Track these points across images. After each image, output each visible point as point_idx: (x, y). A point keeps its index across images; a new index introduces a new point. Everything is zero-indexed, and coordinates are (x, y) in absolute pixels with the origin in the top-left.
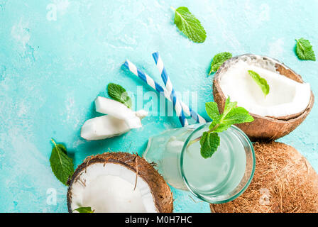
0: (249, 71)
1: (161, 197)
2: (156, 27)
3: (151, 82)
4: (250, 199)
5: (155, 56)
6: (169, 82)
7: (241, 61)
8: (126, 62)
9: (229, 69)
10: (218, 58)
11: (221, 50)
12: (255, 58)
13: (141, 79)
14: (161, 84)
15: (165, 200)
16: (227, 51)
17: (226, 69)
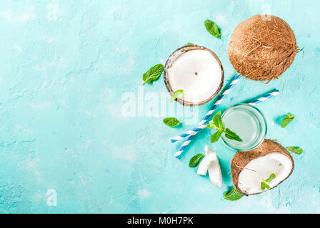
1: (260, 152)
3: (187, 143)
5: (173, 141)
6: (187, 133)
8: (176, 157)
13: (185, 148)
14: (188, 137)
15: (261, 150)
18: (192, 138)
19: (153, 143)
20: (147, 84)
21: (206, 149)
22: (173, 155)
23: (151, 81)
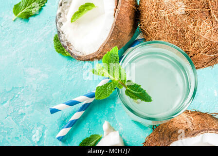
0: (72, 21)
1: (187, 130)
2: (27, 106)
3: (77, 116)
4: (194, 39)
5: (53, 111)
6: (77, 99)
7: (62, 29)
8: (58, 138)
9: (68, 41)
10: (59, 48)
11: (52, 44)
12: (60, 14)
13: (75, 124)
14: (80, 105)
15: (190, 126)
16: (53, 39)
17: (68, 44)
18: (86, 108)
19: (22, 114)
20: (19, 21)
21: (105, 126)
22: (54, 135)
23: (27, 16)
